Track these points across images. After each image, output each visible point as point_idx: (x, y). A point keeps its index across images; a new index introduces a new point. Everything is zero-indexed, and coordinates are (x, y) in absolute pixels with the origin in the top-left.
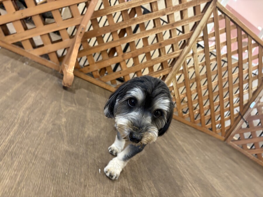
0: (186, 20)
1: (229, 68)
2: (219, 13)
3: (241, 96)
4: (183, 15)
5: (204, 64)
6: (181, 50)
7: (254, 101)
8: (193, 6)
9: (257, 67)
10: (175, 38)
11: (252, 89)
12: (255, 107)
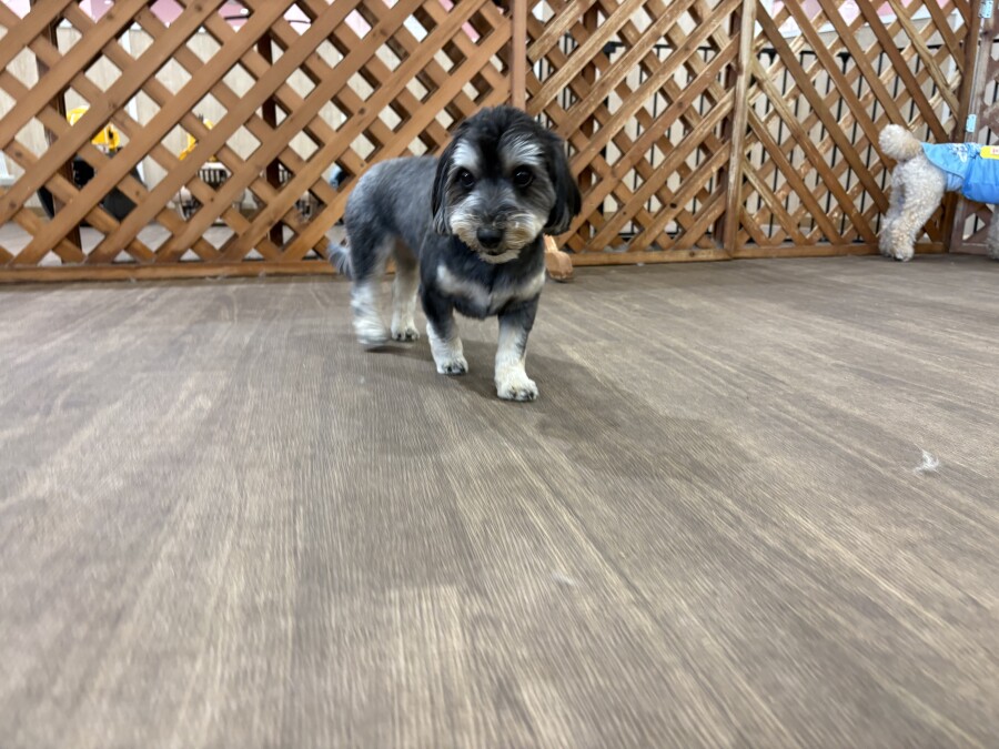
0: (710, 21)
1: (864, 67)
3: (928, 117)
4: (699, 13)
5: (797, 92)
6: (732, 91)
7: (968, 112)
9: (931, 28)
10: (705, 74)
12: (980, 126)
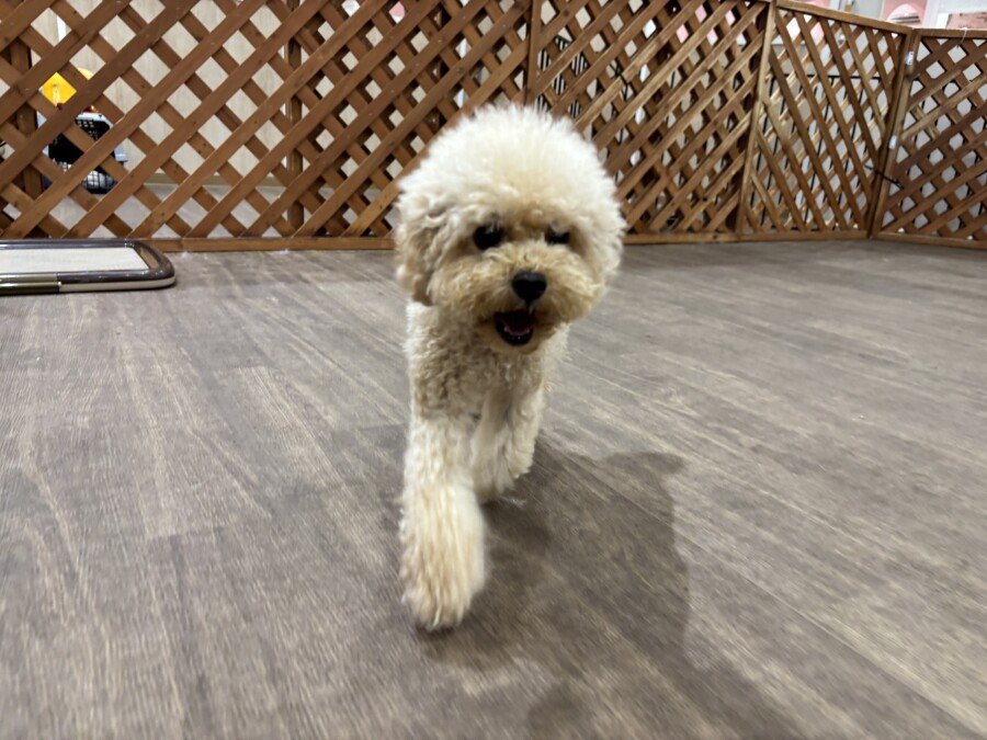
2: (783, 13)
3: (866, 136)
5: (788, 115)
6: (749, 113)
7: (891, 135)
8: (743, 30)
10: (733, 100)
11: (880, 114)
12: (899, 144)
